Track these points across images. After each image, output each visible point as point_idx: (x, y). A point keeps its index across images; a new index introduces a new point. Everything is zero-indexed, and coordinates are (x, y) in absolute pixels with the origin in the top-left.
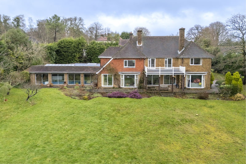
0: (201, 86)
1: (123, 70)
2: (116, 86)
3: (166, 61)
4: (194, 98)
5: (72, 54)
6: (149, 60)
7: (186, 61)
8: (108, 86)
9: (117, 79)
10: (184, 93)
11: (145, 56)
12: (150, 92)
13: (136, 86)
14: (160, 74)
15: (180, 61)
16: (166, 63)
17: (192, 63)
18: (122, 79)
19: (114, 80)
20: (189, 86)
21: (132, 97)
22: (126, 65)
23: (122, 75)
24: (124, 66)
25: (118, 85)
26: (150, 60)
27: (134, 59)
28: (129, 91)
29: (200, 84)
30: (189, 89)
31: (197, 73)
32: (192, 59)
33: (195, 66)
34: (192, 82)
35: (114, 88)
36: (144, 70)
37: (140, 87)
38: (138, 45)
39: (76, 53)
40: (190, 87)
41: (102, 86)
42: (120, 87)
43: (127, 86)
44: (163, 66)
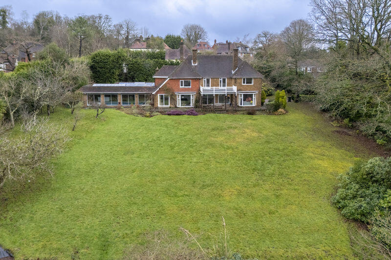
0: (252, 104)
1: (179, 90)
2: (172, 106)
3: (221, 81)
4: (243, 114)
5: (110, 70)
6: (204, 80)
7: (238, 81)
8: (164, 106)
9: (174, 100)
10: (236, 110)
11: (200, 76)
12: (206, 111)
13: (192, 105)
14: (214, 94)
15: (233, 81)
16: (221, 83)
17: (244, 83)
18: (179, 99)
19: (171, 100)
20: (241, 104)
21: (189, 115)
22: (182, 85)
23: (179, 95)
24: (181, 87)
25: (175, 105)
26: (206, 80)
27: (189, 79)
28: (186, 110)
29: (251, 102)
30: (242, 107)
31: (248, 92)
32: (244, 79)
33: (247, 86)
34: (244, 100)
35: (170, 108)
36: (199, 90)
37: (196, 107)
38: (193, 64)
39: (116, 70)
40: (242, 106)
41: (159, 106)
42: (176, 107)
43: (183, 105)
44: (218, 85)
